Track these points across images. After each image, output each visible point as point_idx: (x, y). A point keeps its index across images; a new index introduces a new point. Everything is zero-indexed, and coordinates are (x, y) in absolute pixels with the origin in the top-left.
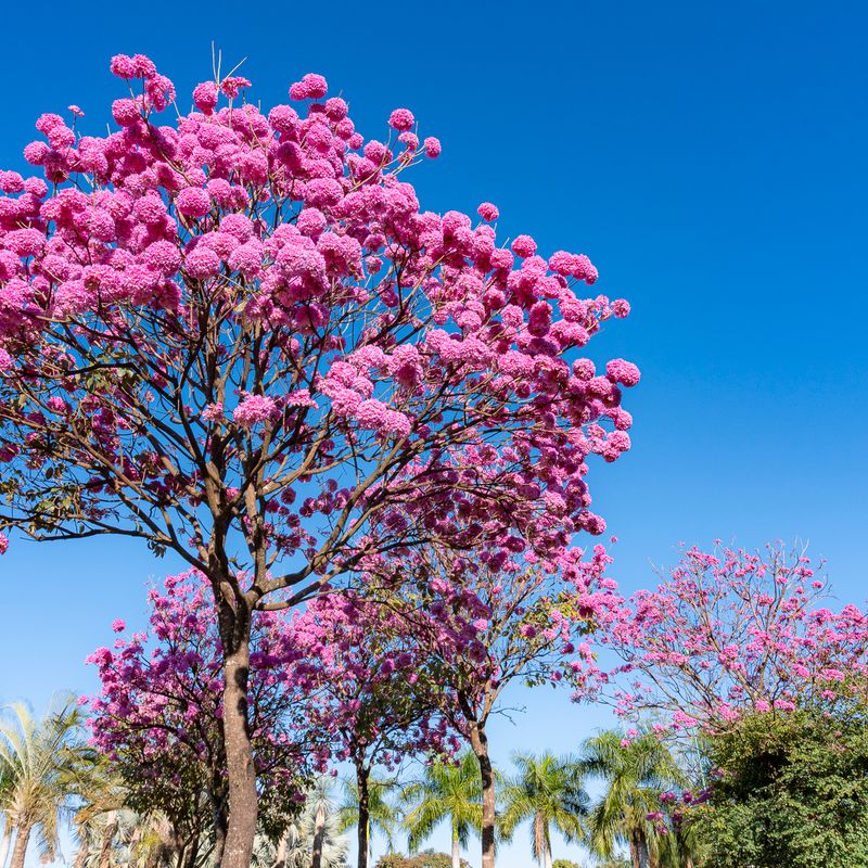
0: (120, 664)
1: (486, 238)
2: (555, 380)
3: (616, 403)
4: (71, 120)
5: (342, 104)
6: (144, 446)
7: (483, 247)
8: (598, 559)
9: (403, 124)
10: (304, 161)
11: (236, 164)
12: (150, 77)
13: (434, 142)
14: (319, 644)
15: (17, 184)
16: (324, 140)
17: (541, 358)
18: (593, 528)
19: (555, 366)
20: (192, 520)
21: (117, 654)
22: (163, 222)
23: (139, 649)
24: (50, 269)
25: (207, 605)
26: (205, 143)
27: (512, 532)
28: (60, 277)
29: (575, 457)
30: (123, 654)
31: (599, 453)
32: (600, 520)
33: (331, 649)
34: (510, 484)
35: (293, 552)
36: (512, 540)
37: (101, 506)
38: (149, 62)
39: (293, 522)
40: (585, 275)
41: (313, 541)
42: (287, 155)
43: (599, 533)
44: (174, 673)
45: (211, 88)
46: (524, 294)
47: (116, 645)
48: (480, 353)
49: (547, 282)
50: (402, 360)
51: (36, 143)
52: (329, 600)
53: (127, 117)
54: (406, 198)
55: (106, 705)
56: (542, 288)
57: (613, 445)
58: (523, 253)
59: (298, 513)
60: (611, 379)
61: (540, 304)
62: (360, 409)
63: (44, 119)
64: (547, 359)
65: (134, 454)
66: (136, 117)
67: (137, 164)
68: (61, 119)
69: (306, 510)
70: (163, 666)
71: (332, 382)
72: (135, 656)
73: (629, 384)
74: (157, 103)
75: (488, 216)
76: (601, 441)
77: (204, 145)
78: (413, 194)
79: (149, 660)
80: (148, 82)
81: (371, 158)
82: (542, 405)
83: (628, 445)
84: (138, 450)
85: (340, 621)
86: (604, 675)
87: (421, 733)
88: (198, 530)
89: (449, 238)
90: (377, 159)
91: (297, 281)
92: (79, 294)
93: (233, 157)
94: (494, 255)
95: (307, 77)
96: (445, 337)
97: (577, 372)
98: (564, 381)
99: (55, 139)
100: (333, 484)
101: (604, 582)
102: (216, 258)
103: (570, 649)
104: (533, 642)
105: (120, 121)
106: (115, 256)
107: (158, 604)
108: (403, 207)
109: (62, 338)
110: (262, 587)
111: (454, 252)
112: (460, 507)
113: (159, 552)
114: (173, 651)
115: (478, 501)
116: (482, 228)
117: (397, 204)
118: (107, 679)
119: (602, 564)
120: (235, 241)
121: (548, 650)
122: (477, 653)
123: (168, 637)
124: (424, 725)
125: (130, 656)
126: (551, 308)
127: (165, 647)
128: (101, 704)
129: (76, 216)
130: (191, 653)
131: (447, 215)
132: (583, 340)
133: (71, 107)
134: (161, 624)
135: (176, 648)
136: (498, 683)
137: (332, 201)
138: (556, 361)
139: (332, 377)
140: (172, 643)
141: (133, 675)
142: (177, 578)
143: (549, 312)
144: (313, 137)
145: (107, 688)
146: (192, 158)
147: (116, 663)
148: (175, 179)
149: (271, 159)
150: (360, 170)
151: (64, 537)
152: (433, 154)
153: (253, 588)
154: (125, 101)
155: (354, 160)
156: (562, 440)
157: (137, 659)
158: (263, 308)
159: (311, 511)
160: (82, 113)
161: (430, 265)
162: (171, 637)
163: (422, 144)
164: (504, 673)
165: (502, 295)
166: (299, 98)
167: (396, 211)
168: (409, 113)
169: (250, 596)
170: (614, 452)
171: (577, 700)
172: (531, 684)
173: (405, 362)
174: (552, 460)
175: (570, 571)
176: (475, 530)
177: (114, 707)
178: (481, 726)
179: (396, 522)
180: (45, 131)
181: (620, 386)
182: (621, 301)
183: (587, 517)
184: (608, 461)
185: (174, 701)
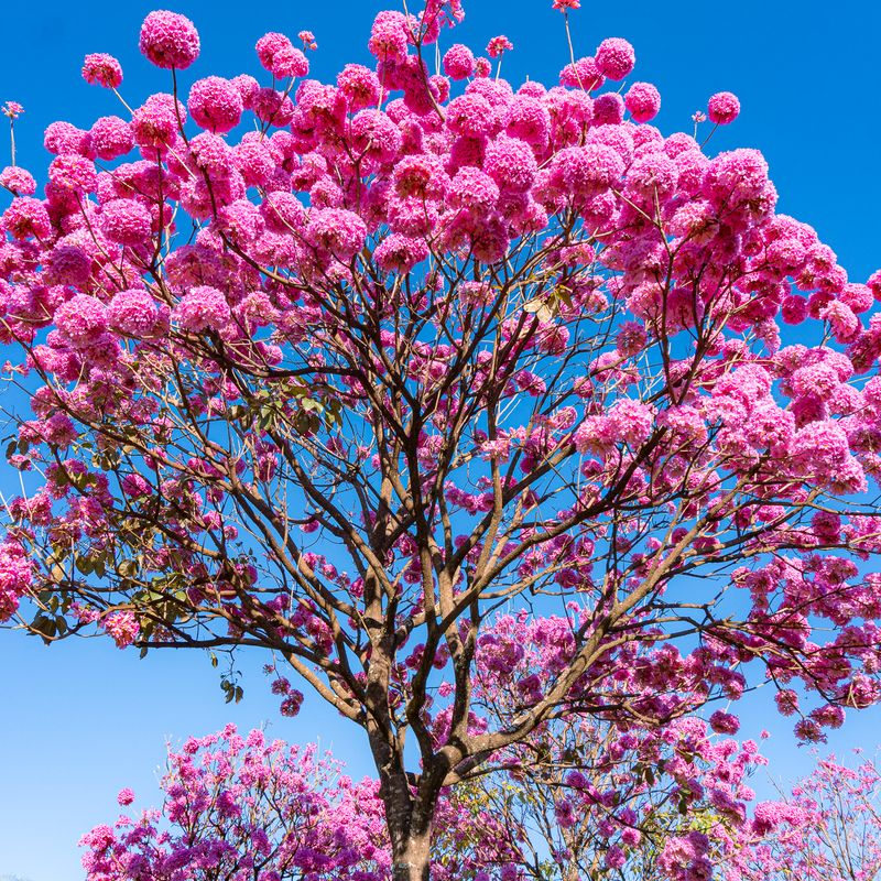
8: (744, 759)
9: (728, 110)
21: (119, 835)
23: (149, 832)
30: (129, 836)
51: (243, 77)
63: (267, 39)
99: (285, 60)
113: (235, 695)
114: (189, 838)
118: (97, 869)
125: (139, 840)
127: (178, 832)
133: (303, 33)
140: (191, 827)
142: (202, 739)
144: (639, 96)
160: (315, 45)
168: (735, 98)
180: (268, 53)
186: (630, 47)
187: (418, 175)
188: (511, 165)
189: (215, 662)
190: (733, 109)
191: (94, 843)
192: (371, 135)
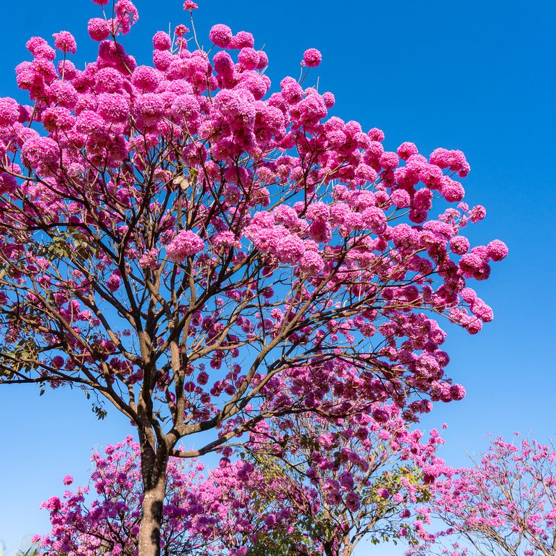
0: (66, 510)
3: (486, 275)
7: (374, 150)
9: (313, 59)
11: (182, 66)
14: (217, 502)
18: (453, 394)
19: (438, 240)
20: (128, 382)
21: (64, 501)
23: (81, 499)
24: (23, 137)
26: (159, 63)
29: (437, 337)
30: (69, 502)
31: (464, 326)
32: (461, 387)
33: (225, 508)
39: (205, 399)
40: (460, 167)
43: (460, 398)
44: (106, 518)
45: (166, 35)
47: (62, 493)
49: (431, 167)
50: (315, 214)
52: (229, 461)
53: (99, 31)
54: (317, 104)
55: (52, 542)
56: (428, 173)
57: (478, 317)
58: (405, 155)
59: (209, 392)
61: (422, 190)
63: (32, 40)
64: (431, 234)
66: (106, 33)
68: (45, 41)
69: (216, 390)
70: (98, 512)
72: (78, 504)
75: (376, 137)
79: (87, 507)
85: (233, 487)
86: (432, 536)
88: (131, 390)
94: (384, 156)
97: (454, 247)
98: (443, 254)
101: (436, 460)
103: (407, 514)
105: (94, 35)
107: (98, 464)
108: (315, 108)
110: (180, 431)
113: (101, 415)
114: (107, 502)
117: (311, 105)
118: (55, 522)
119: (436, 444)
121: (392, 513)
122: (353, 503)
123: (104, 491)
125: (74, 504)
127: (102, 499)
128: (48, 541)
130: (120, 504)
131: (349, 123)
132: (450, 234)
134: (100, 480)
135: (109, 500)
136: (354, 538)
139: (255, 223)
140: (107, 496)
141: (75, 519)
144: (244, 55)
145: (55, 530)
147: (63, 509)
151: (19, 381)
153: (173, 431)
154: (98, 19)
157: (79, 506)
159: (219, 391)
161: (329, 173)
162: (106, 492)
164: (358, 530)
167: (310, 111)
168: (318, 52)
169: (169, 438)
172: (375, 541)
173: (318, 215)
175: (413, 447)
176: (346, 406)
177: (58, 544)
182: (478, 207)
183: (450, 383)
184: (472, 333)
185: (104, 543)
186: (228, 28)
187: (52, 118)
188: (109, 107)
189: (88, 396)
190: (316, 58)
191: (49, 507)
192: (57, 95)
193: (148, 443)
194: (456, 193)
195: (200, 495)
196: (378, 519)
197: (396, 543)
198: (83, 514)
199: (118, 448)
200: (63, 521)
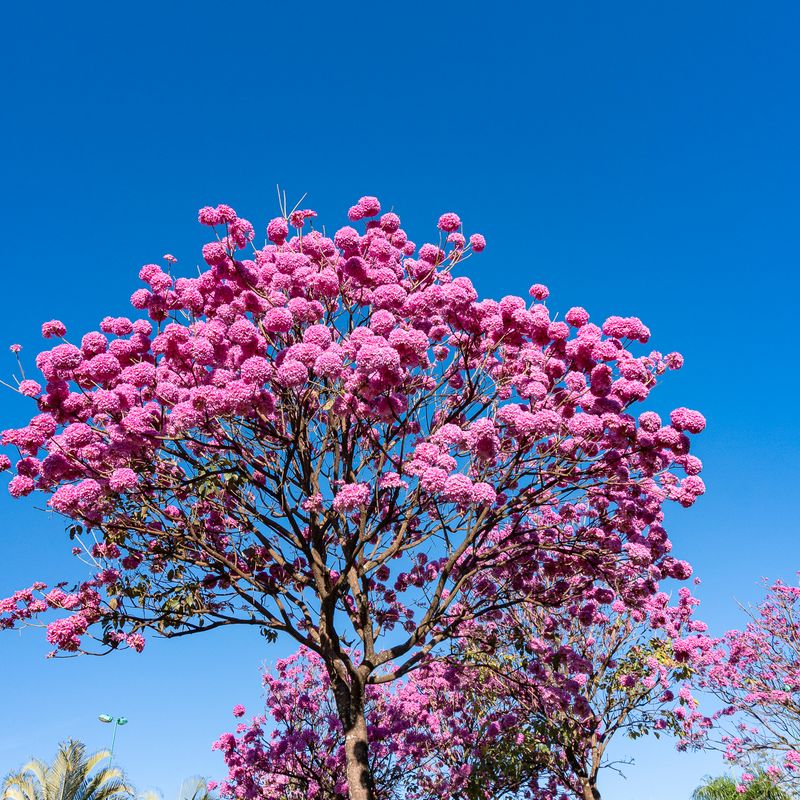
0: (244, 748)
1: (541, 314)
2: (623, 436)
3: (686, 450)
4: (167, 267)
5: (395, 217)
6: (251, 540)
7: (539, 323)
8: (684, 602)
9: (450, 226)
10: (369, 271)
11: (311, 283)
12: (232, 222)
13: (479, 238)
14: (425, 712)
15: (126, 327)
16: (384, 251)
17: (607, 416)
18: (679, 573)
19: (623, 422)
20: (301, 604)
21: (240, 738)
22: (255, 340)
23: (260, 732)
24: (163, 395)
25: (317, 684)
26: (283, 269)
27: (599, 585)
28: (172, 400)
29: (651, 506)
30: (246, 738)
31: (675, 500)
32: (686, 564)
33: (435, 717)
34: (592, 538)
35: (393, 626)
36: (600, 592)
37: (217, 600)
38: (231, 210)
40: (638, 336)
41: (410, 614)
42: (354, 269)
43: (687, 578)
44: (293, 752)
45: (281, 223)
46: (583, 360)
47: (238, 729)
48: (553, 423)
49: (604, 346)
50: (479, 433)
51: (140, 290)
53: (216, 258)
54: (464, 290)
55: (233, 789)
56: (600, 352)
57: (688, 491)
58: (576, 323)
59: (394, 589)
60: (677, 427)
61: (599, 366)
62: (447, 485)
63: (145, 270)
64: (614, 417)
65: (242, 549)
66: (223, 256)
67: (226, 295)
68: (158, 267)
69: (401, 585)
70: (283, 747)
71: (419, 462)
72: (256, 738)
73: (696, 431)
74: (240, 242)
75: (539, 297)
76: (675, 488)
77: (282, 271)
78: (470, 286)
79: (269, 741)
80: (230, 226)
81: (426, 259)
82: (613, 460)
83: (703, 488)
84: (246, 545)
85: (441, 688)
86: (707, 720)
87: (532, 795)
88: (306, 613)
89: (508, 320)
90: (432, 259)
91: (375, 376)
92: (190, 413)
93: (308, 278)
94: (551, 328)
95: (362, 200)
96: (518, 411)
97: (644, 426)
98: (633, 435)
99: (156, 284)
100: (423, 557)
101: (694, 625)
102: (304, 367)
103: (669, 696)
104: (632, 692)
105: (210, 262)
106: (216, 376)
107: (272, 687)
108: (463, 298)
109: (175, 453)
110: (372, 661)
111: (514, 332)
112: (545, 566)
113: (272, 637)
114: (290, 731)
115: (562, 558)
116: (536, 307)
117: (458, 297)
118: (232, 764)
119: (689, 606)
120: (319, 348)
122: (581, 708)
123: (284, 718)
124: (534, 785)
125: (252, 740)
126: (610, 369)
127: (283, 728)
128: (229, 787)
129: (181, 347)
130: (306, 732)
131: (503, 300)
132: (643, 395)
133: (166, 256)
134: (277, 706)
135: (292, 728)
136: (604, 736)
137: (398, 304)
138: (622, 417)
139: (417, 458)
140: (289, 723)
141: (256, 757)
142: (286, 660)
143: (609, 373)
145: (233, 772)
146: (272, 284)
147: (239, 747)
148: (260, 303)
149: (340, 274)
150: (417, 271)
151: (190, 632)
152: (479, 248)
153: (364, 663)
154: (212, 244)
155: (410, 263)
156: (636, 491)
157: (258, 741)
158: (349, 405)
159: (405, 585)
160: (175, 260)
161: (492, 346)
162: (287, 718)
163: (468, 241)
164: (608, 726)
165: (562, 363)
166: (357, 218)
167: (457, 303)
168: (454, 215)
169: (361, 670)
170: (690, 496)
171: (683, 748)
172: (634, 735)
173: (482, 435)
174: (631, 512)
175: (659, 616)
176: (562, 587)
177: (241, 790)
178: (592, 781)
179: (485, 587)
180: (147, 280)
181: (687, 433)
182: (673, 354)
183: (672, 562)
184: (685, 507)
185: (294, 780)
191: (222, 747)
193: (339, 678)
194: (635, 373)
195: (402, 706)
196: (629, 710)
197: (658, 736)
198: (265, 750)
199: (292, 663)
200: (242, 760)
